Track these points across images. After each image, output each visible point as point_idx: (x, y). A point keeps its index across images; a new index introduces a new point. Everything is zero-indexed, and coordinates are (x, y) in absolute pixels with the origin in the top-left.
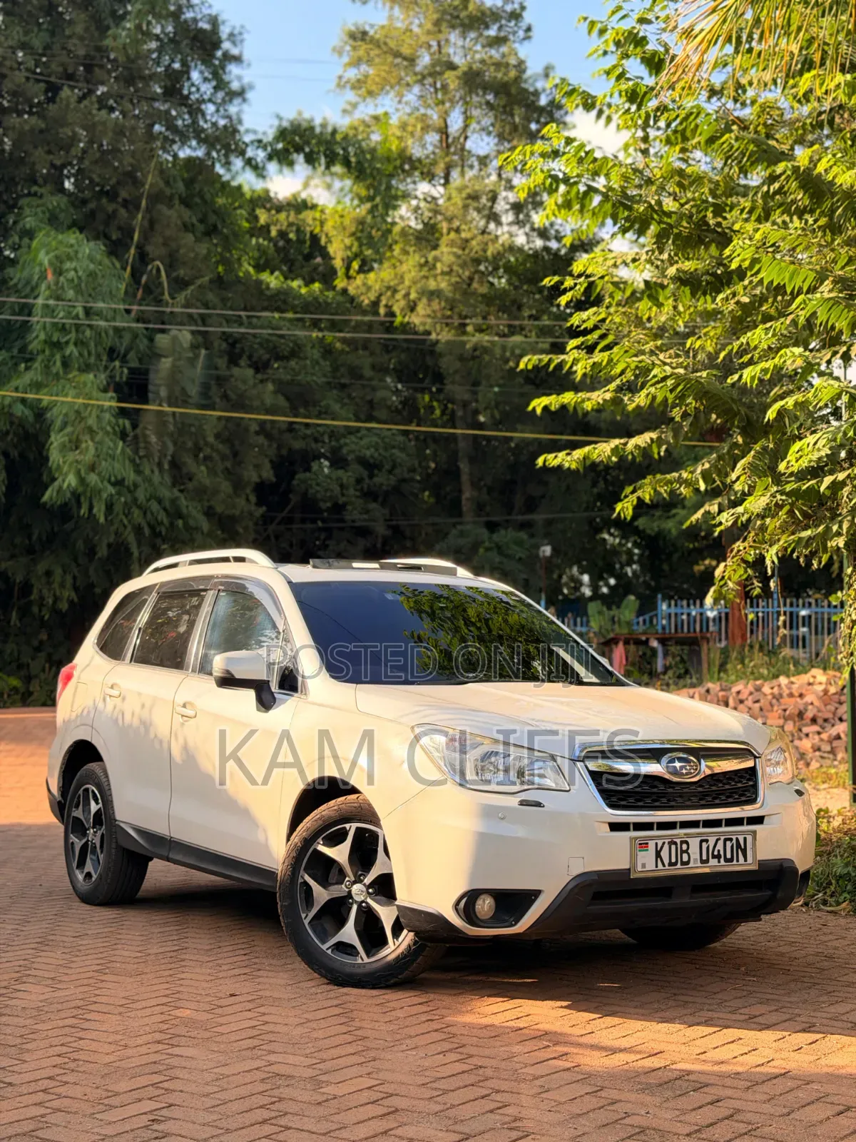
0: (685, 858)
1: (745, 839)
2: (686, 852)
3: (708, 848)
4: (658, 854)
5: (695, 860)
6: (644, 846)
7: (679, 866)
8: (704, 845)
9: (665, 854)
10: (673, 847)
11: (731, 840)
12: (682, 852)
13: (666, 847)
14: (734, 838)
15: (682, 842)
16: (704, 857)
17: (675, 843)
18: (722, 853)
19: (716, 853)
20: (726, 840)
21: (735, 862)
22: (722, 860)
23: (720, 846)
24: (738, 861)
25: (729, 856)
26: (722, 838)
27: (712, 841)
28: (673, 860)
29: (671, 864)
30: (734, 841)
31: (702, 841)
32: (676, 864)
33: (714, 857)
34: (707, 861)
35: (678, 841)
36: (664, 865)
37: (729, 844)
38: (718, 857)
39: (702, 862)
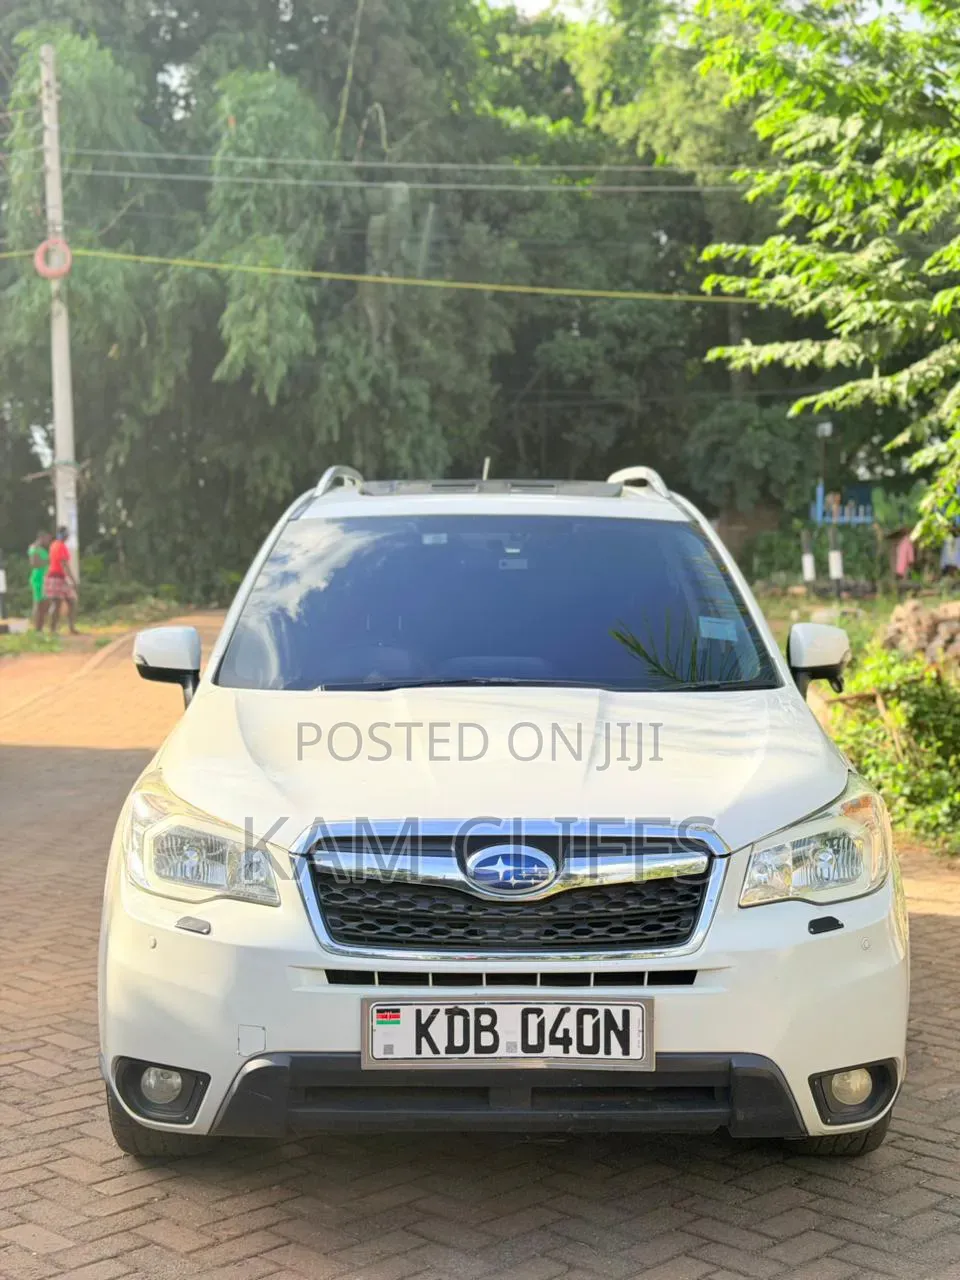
0: (487, 1039)
1: (626, 1014)
2: (491, 1028)
3: (541, 1026)
4: (422, 1030)
5: (511, 1046)
6: (389, 1013)
7: (471, 1052)
8: (533, 1020)
9: (438, 1031)
10: (459, 1020)
11: (594, 1013)
12: (479, 1028)
13: (441, 1020)
14: (601, 1010)
15: (479, 1013)
16: (533, 1040)
17: (464, 1013)
18: (573, 1035)
19: (559, 1034)
20: (581, 1014)
21: (601, 1054)
22: (573, 1048)
23: (569, 1022)
24: (608, 1051)
25: (588, 1041)
26: (574, 1009)
27: (550, 1013)
28: (459, 1042)
29: (451, 1049)
30: (601, 1016)
31: (525, 1013)
32: (464, 1048)
33: (554, 1041)
34: (539, 1048)
35: (471, 1009)
36: (435, 1050)
37: (588, 1020)
38: (566, 1042)
39: (526, 1048)
